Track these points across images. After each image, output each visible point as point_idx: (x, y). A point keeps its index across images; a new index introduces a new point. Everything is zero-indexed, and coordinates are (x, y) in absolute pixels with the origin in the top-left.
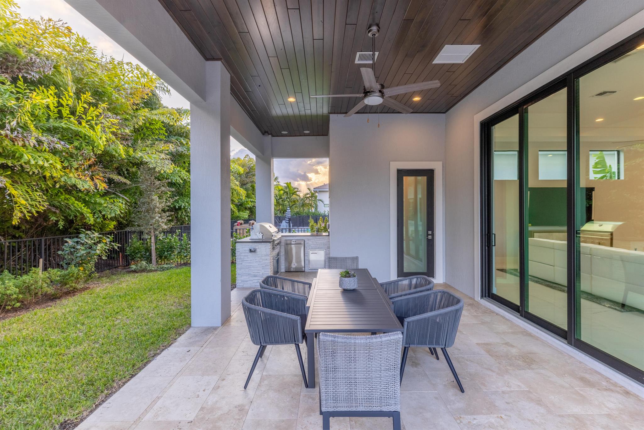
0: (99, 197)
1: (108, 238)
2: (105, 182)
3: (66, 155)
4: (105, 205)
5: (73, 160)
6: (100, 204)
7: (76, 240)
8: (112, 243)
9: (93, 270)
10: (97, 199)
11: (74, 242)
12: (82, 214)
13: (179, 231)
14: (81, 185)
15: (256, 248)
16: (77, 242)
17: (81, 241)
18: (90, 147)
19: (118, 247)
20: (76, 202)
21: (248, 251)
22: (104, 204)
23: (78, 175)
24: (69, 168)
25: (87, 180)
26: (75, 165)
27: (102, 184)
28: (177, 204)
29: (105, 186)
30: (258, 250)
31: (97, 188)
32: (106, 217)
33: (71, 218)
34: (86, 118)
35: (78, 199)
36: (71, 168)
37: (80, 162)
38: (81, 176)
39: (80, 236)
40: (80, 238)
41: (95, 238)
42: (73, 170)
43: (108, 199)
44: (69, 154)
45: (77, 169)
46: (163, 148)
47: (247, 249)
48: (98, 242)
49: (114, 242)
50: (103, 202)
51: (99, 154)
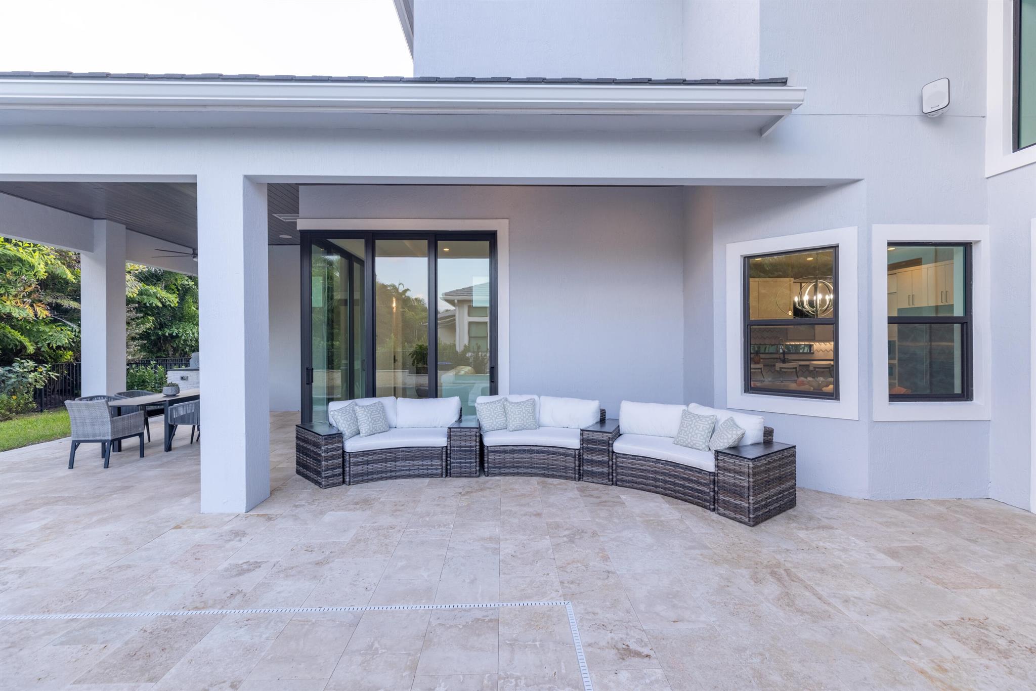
0: (44, 325)
1: (46, 367)
2: (47, 310)
3: (4, 282)
4: (50, 334)
5: (11, 287)
6: (44, 332)
7: (8, 368)
8: (49, 373)
9: (31, 400)
10: (40, 328)
11: (6, 371)
12: (20, 342)
13: (155, 362)
14: (16, 313)
15: (188, 376)
16: (10, 371)
17: (14, 370)
18: (31, 272)
19: (57, 377)
20: (12, 331)
21: (179, 379)
22: (49, 332)
23: (16, 302)
24: (6, 295)
25: (25, 308)
26: (13, 291)
27: (44, 312)
28: (168, 331)
29: (47, 314)
30: (189, 378)
31: (38, 316)
32: (51, 346)
33: (11, 347)
34: (23, 245)
35: (13, 327)
36: (8, 295)
37: (19, 289)
38: (19, 304)
39: (14, 365)
40: (13, 367)
41: (29, 367)
42: (11, 297)
43: (54, 327)
44: (6, 280)
45: (16, 296)
46: (132, 268)
47: (179, 377)
48: (32, 371)
49: (50, 371)
50: (47, 330)
51: (42, 279)
